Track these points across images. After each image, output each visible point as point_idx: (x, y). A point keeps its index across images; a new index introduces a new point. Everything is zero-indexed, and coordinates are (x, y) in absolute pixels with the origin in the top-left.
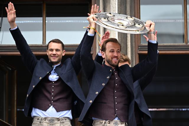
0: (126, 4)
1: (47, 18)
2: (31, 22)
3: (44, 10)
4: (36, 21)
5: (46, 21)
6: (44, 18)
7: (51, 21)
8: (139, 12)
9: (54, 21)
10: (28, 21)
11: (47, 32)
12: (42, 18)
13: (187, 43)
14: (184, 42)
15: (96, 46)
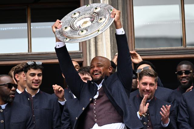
0: (118, 5)
1: (32, 24)
2: (14, 28)
3: (29, 15)
4: (16, 28)
5: (31, 27)
6: (29, 23)
7: (37, 27)
8: (132, 14)
9: (39, 27)
10: (11, 28)
11: (32, 39)
12: (26, 24)
13: (186, 47)
14: (182, 46)
15: (86, 52)
